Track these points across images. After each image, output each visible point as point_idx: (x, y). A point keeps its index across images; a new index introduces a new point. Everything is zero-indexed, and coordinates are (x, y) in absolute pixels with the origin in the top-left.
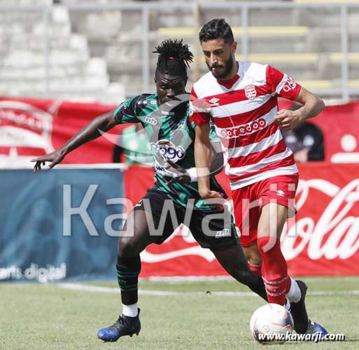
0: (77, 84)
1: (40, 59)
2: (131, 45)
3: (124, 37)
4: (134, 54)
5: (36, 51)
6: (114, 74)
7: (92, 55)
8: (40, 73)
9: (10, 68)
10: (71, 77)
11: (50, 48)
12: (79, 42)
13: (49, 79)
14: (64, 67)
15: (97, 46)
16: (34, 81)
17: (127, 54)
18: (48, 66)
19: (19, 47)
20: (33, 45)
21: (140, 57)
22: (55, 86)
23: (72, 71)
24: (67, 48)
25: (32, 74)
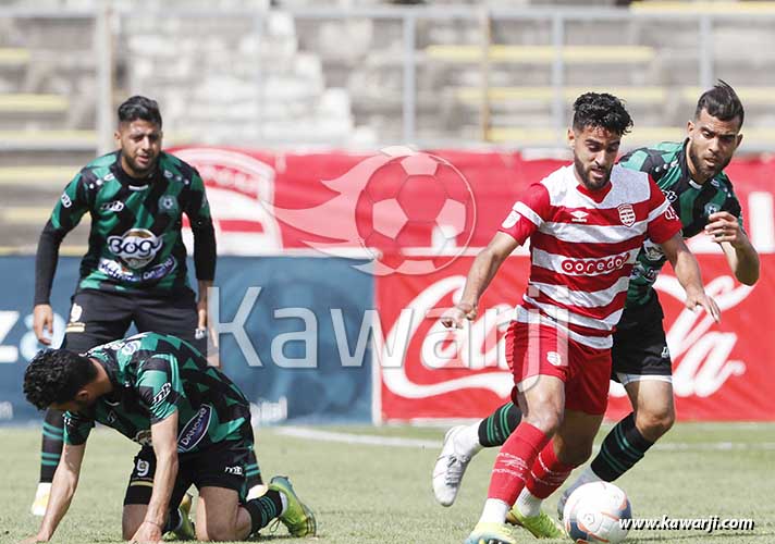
0: (304, 128)
1: (249, 90)
2: (387, 71)
3: (376, 59)
4: (391, 84)
5: (245, 78)
6: (360, 114)
7: (329, 85)
8: (250, 110)
9: (205, 102)
10: (296, 117)
11: (265, 75)
12: (309, 65)
13: (263, 120)
14: (286, 102)
15: (336, 72)
16: (241, 122)
17: (382, 83)
18: (262, 101)
19: (218, 72)
20: (241, 68)
21: (401, 89)
22: (271, 130)
23: (299, 108)
24: (291, 74)
25: (237, 112)
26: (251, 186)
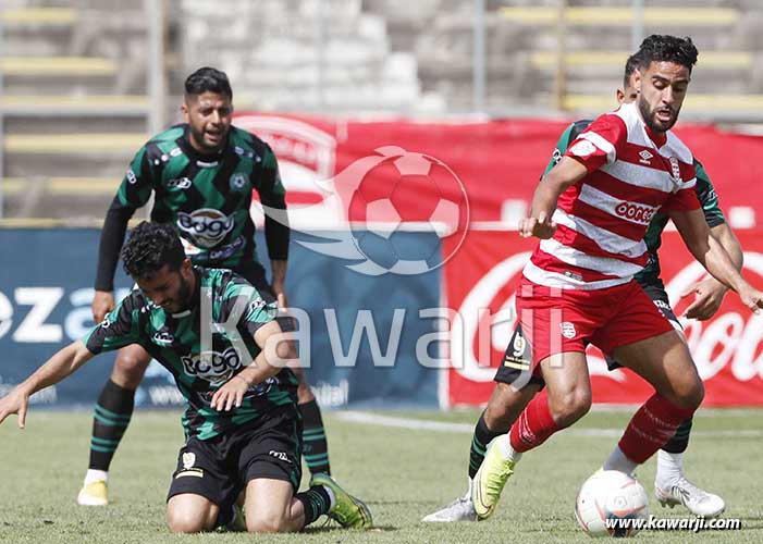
0: (368, 94)
1: (309, 54)
2: (457, 34)
3: (445, 21)
4: (461, 47)
5: (305, 41)
6: (427, 79)
7: (395, 48)
8: (311, 75)
9: (263, 66)
10: (359, 83)
11: (326, 38)
12: (373, 27)
13: (324, 85)
14: (349, 67)
15: (402, 35)
16: (301, 87)
17: (449, 47)
18: (323, 65)
19: (276, 33)
20: (300, 30)
21: (470, 53)
22: (333, 97)
23: (362, 72)
24: (354, 36)
25: (297, 77)
26: (311, 157)
